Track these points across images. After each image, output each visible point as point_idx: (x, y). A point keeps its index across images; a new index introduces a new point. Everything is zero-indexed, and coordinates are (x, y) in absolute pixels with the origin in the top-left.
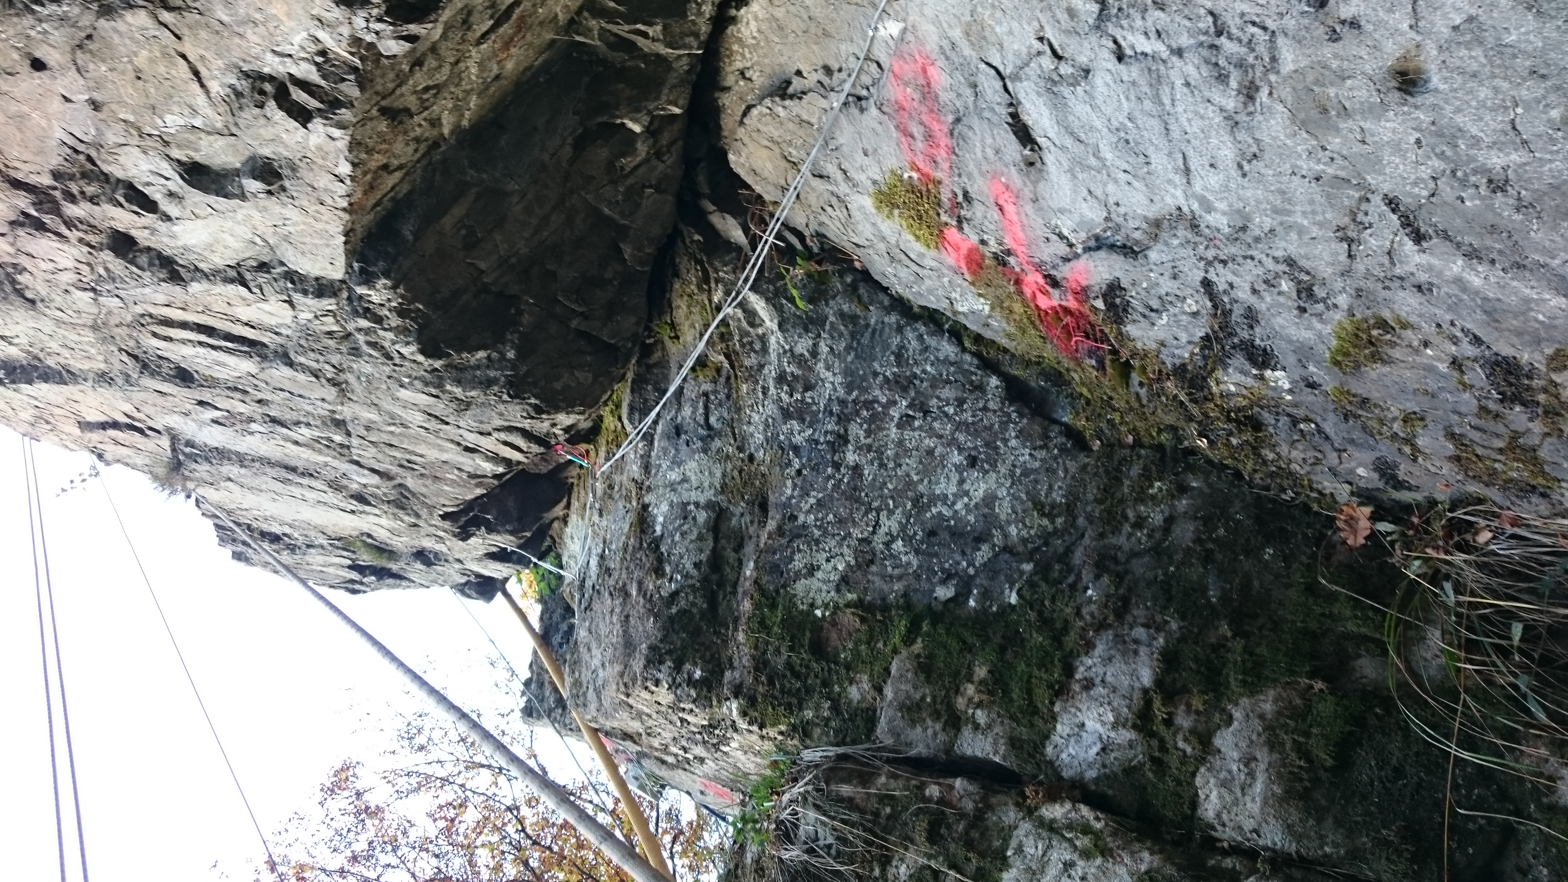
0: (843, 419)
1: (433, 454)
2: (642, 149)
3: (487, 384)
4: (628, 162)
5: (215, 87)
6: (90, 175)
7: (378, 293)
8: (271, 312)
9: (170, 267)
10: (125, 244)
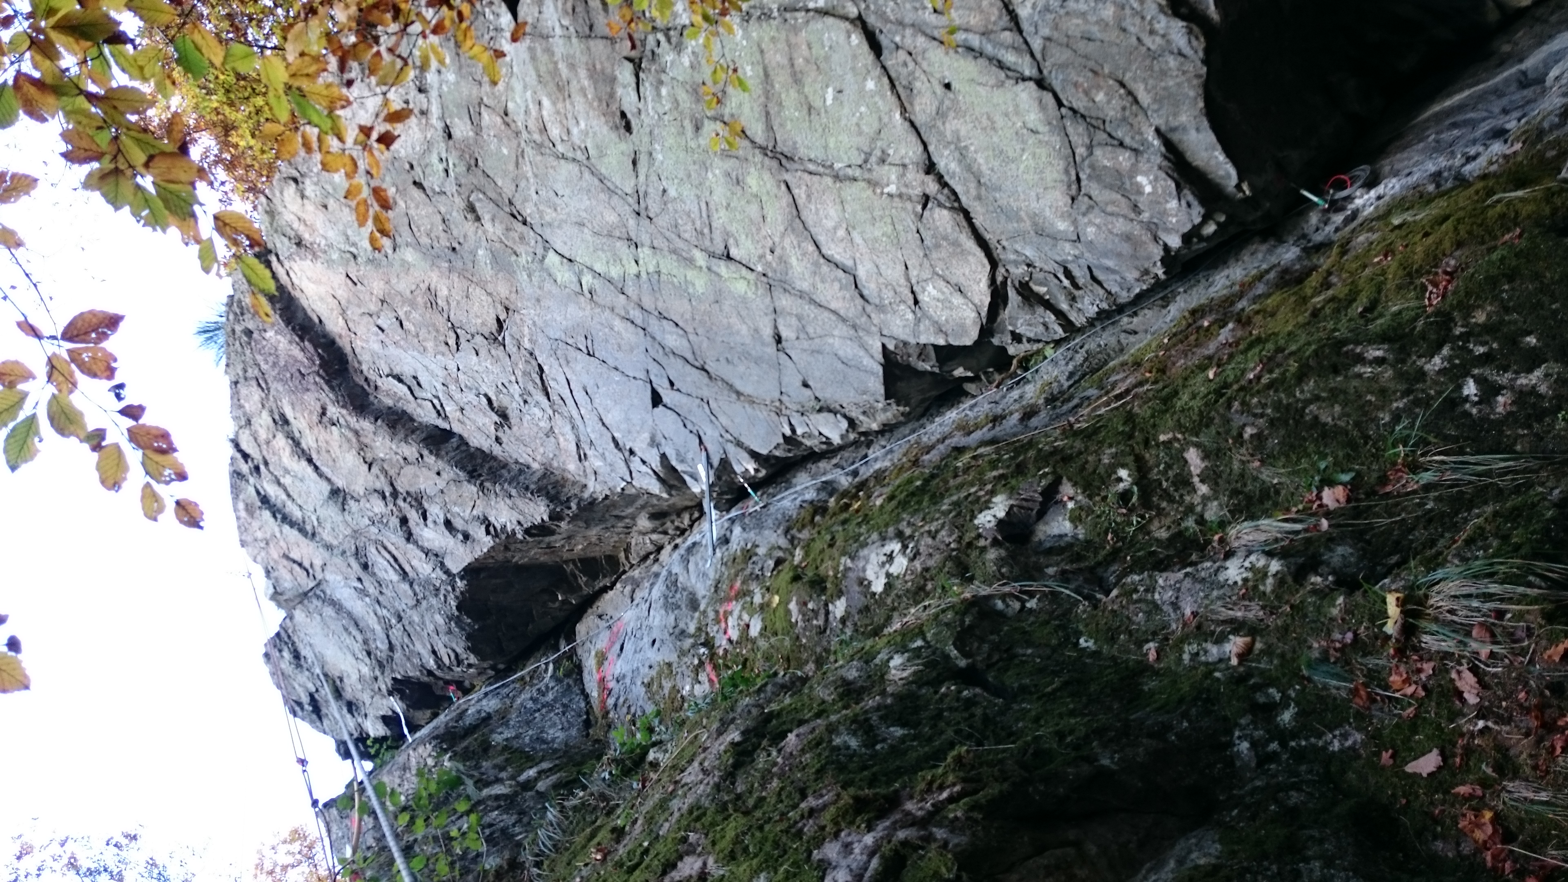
1: (419, 647)
2: (557, 604)
3: (462, 629)
4: (551, 605)
5: (475, 512)
6: (418, 500)
7: (460, 584)
8: (424, 568)
9: (409, 537)
10: (404, 521)
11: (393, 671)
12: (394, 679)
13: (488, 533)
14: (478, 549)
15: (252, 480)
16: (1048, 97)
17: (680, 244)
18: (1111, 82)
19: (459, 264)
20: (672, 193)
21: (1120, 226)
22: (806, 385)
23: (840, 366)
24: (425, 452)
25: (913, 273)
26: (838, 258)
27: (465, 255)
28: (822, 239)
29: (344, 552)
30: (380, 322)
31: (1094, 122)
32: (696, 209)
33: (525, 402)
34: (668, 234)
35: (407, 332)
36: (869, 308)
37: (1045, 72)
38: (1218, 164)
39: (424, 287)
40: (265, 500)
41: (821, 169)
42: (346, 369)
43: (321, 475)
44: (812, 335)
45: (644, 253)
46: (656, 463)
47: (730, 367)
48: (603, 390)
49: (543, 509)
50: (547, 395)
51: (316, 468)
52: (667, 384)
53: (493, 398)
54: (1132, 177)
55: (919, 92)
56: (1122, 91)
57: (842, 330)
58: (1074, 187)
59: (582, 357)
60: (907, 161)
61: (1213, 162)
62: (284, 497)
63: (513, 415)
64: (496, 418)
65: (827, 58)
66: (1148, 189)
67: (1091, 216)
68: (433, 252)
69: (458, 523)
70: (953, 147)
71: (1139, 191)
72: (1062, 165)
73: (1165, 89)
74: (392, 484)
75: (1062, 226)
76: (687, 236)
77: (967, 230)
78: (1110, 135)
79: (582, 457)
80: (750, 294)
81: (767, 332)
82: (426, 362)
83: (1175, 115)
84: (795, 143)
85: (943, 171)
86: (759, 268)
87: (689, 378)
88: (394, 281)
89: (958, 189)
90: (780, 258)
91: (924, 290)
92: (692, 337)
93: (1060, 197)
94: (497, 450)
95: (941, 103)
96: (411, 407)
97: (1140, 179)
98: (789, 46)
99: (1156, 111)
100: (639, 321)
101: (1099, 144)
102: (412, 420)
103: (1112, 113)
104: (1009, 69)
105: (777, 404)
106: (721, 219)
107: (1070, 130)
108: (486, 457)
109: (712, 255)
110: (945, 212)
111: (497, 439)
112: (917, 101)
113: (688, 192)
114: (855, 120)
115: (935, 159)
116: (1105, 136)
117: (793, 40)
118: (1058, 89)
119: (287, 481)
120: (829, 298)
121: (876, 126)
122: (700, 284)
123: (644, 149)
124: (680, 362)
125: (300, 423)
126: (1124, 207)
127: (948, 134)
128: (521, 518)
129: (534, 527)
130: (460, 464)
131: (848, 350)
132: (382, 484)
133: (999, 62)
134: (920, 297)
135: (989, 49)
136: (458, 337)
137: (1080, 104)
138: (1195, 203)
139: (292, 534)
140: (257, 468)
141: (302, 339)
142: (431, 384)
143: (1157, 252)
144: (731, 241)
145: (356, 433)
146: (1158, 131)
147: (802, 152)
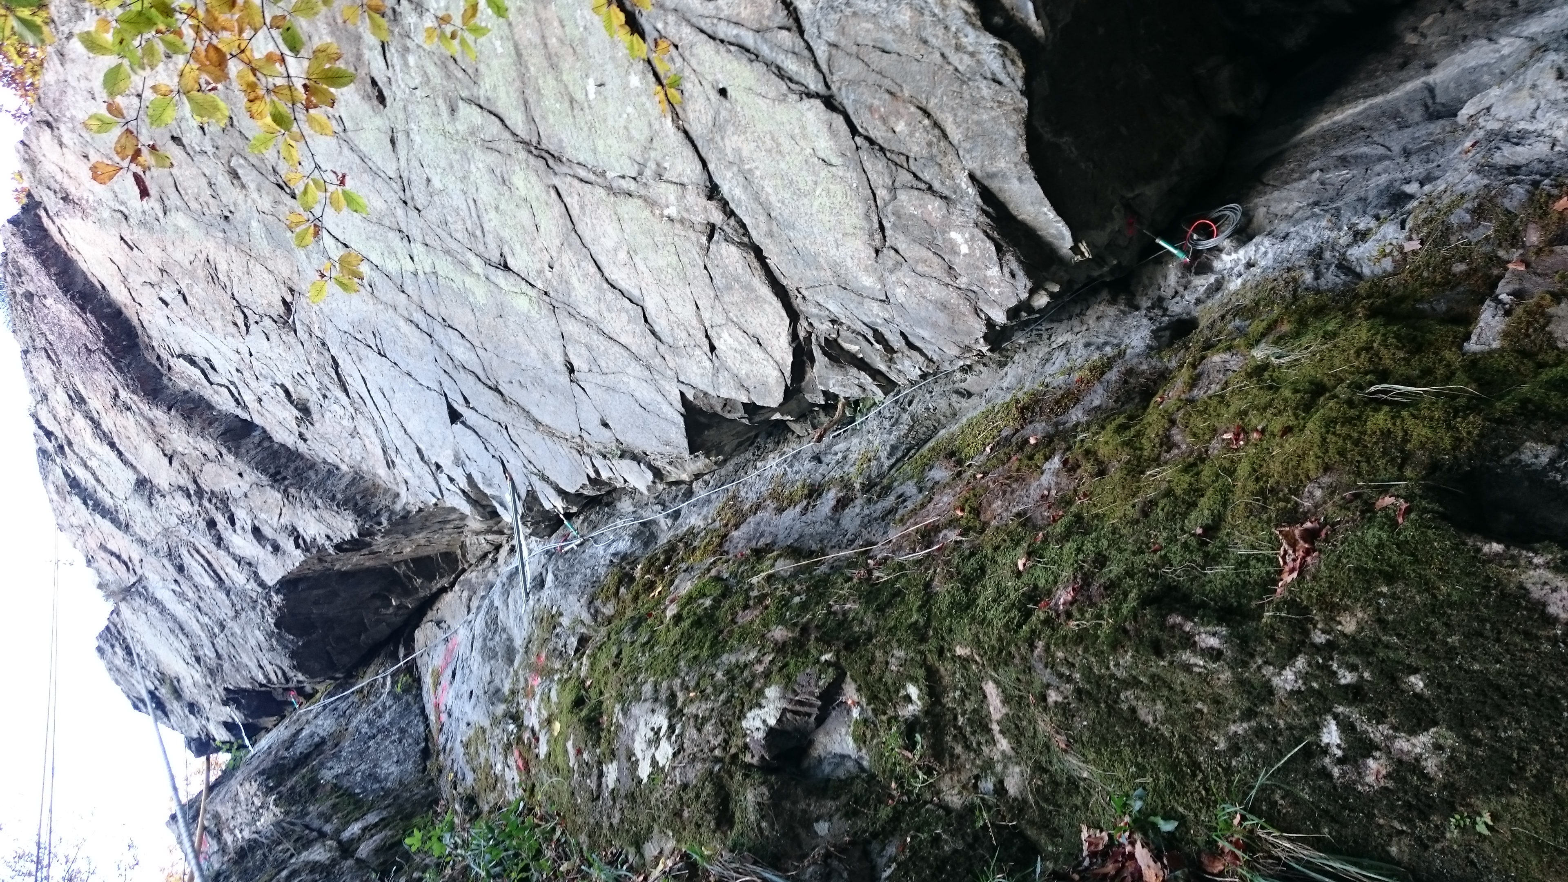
0: (379, 731)
1: (245, 659)
2: (391, 610)
3: (285, 647)
4: (384, 611)
5: (282, 521)
6: (223, 501)
7: (277, 599)
8: (238, 578)
9: (219, 541)
10: (212, 524)
11: (224, 681)
12: (226, 689)
13: (298, 546)
14: (289, 562)
15: (58, 460)
16: (839, 120)
17: (454, 245)
18: (913, 109)
19: (233, 235)
20: (436, 183)
21: (934, 290)
22: (605, 425)
23: (638, 409)
24: (224, 451)
25: (706, 315)
26: (622, 284)
27: (239, 226)
28: (602, 260)
29: (157, 552)
30: (163, 295)
31: (894, 157)
32: (464, 207)
33: (325, 396)
34: (439, 231)
35: (192, 308)
36: (662, 348)
37: (834, 88)
38: (1048, 221)
39: (202, 257)
40: (74, 484)
41: (591, 177)
42: (136, 345)
43: (125, 462)
44: (605, 370)
45: (417, 249)
46: (463, 483)
47: (524, 391)
48: (398, 395)
49: (351, 524)
50: (346, 391)
51: (120, 454)
52: (462, 401)
53: (291, 389)
54: (943, 232)
55: (691, 96)
56: (926, 122)
57: (635, 369)
58: (878, 236)
59: (373, 356)
60: (685, 180)
61: (1042, 218)
62: (92, 481)
63: (314, 408)
64: (296, 413)
65: (583, 41)
66: (964, 249)
67: (900, 274)
68: (205, 219)
69: (267, 531)
70: (735, 169)
71: (955, 252)
72: (861, 209)
73: (978, 123)
74: (195, 482)
75: (868, 281)
76: (459, 236)
77: (760, 273)
78: (915, 175)
79: (390, 464)
80: (533, 313)
81: (558, 360)
82: (217, 343)
83: (992, 158)
84: (561, 141)
85: (727, 196)
86: (539, 285)
87: (484, 398)
88: (170, 248)
89: (746, 220)
90: (561, 276)
91: (720, 337)
92: (480, 352)
93: (862, 248)
94: (302, 447)
95: (717, 112)
96: (207, 392)
97: (954, 235)
98: (539, 21)
99: (969, 151)
100: (423, 326)
101: (904, 187)
102: (210, 407)
103: (916, 149)
104: (791, 80)
105: (578, 440)
106: (492, 220)
107: (868, 166)
108: (292, 455)
109: (488, 263)
110: (733, 249)
111: (301, 435)
112: (690, 107)
113: (454, 187)
114: (622, 122)
115: (717, 180)
116: (910, 177)
117: (543, 15)
118: (850, 111)
119: (93, 463)
120: (618, 330)
121: (646, 132)
122: (480, 293)
123: (400, 127)
124: (472, 379)
125: (95, 403)
126: (937, 268)
127: (729, 151)
128: (330, 533)
129: (344, 542)
130: (261, 466)
131: (646, 393)
132: (184, 480)
133: (778, 68)
134: (716, 344)
135: (765, 50)
136: (246, 317)
137: (878, 133)
138: (1020, 273)
139: (106, 525)
140: (61, 447)
141: (83, 308)
142: (225, 369)
143: (980, 328)
144: (506, 250)
145: (151, 423)
146: (972, 176)
147: (569, 153)
